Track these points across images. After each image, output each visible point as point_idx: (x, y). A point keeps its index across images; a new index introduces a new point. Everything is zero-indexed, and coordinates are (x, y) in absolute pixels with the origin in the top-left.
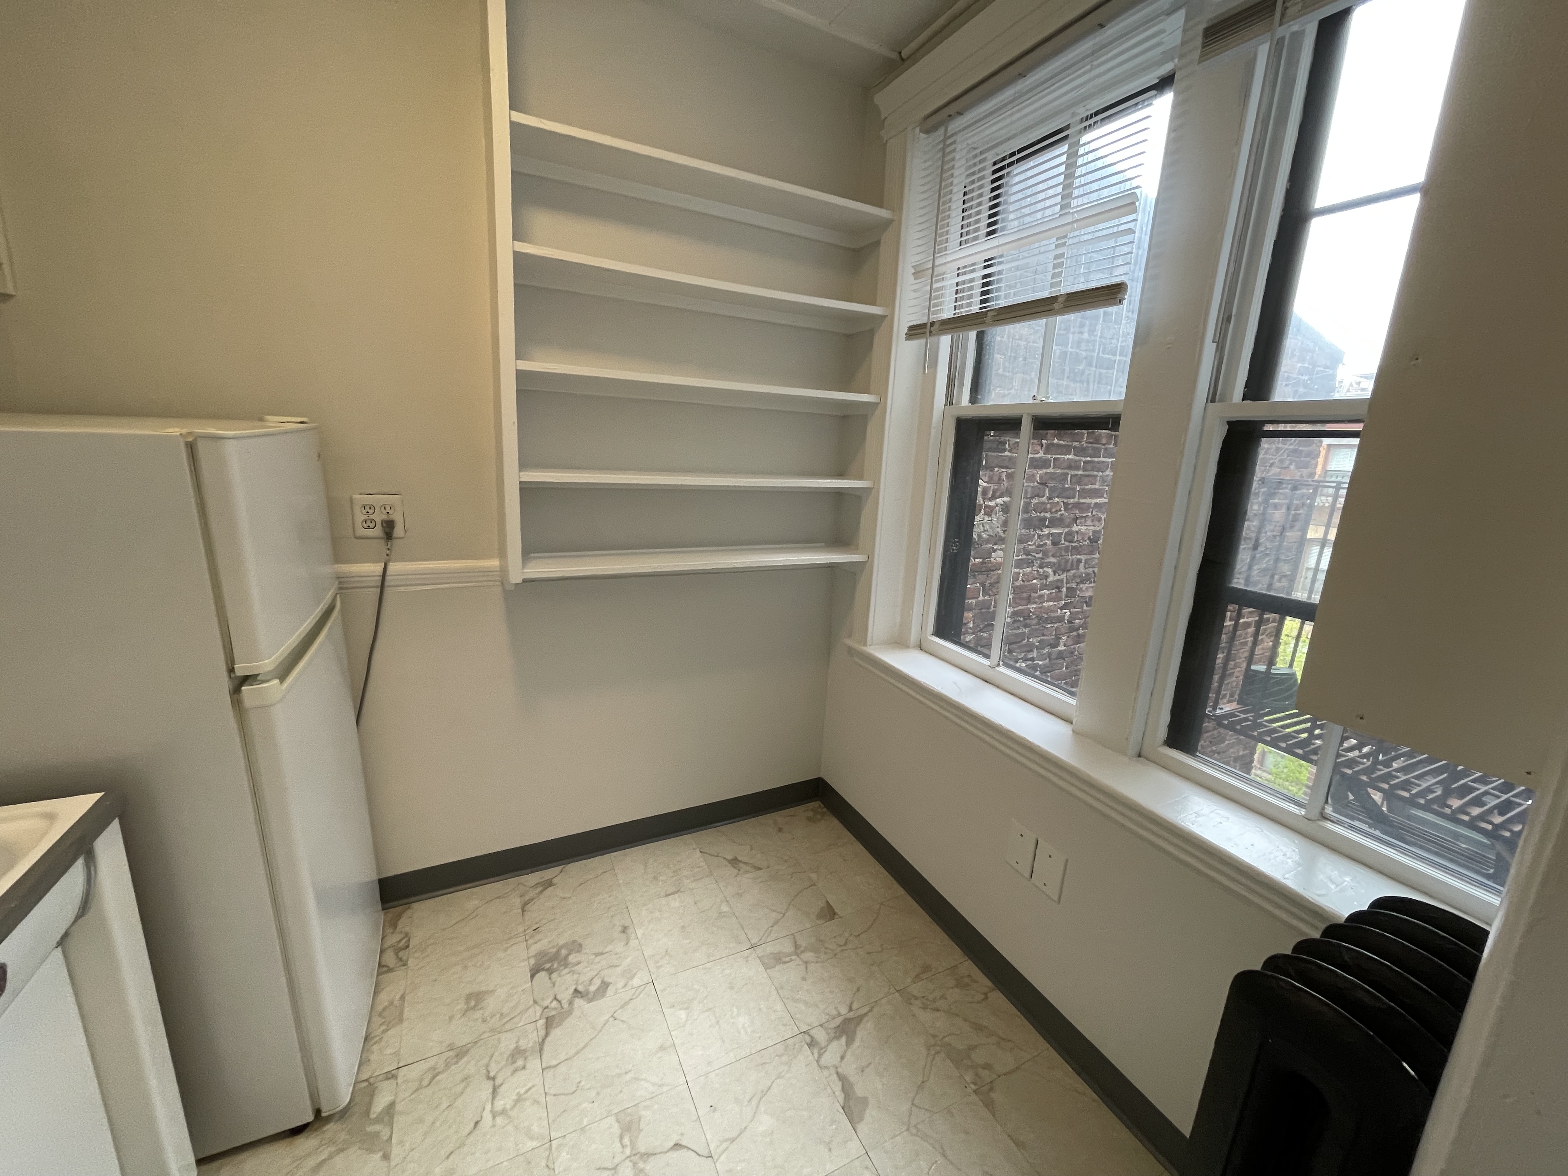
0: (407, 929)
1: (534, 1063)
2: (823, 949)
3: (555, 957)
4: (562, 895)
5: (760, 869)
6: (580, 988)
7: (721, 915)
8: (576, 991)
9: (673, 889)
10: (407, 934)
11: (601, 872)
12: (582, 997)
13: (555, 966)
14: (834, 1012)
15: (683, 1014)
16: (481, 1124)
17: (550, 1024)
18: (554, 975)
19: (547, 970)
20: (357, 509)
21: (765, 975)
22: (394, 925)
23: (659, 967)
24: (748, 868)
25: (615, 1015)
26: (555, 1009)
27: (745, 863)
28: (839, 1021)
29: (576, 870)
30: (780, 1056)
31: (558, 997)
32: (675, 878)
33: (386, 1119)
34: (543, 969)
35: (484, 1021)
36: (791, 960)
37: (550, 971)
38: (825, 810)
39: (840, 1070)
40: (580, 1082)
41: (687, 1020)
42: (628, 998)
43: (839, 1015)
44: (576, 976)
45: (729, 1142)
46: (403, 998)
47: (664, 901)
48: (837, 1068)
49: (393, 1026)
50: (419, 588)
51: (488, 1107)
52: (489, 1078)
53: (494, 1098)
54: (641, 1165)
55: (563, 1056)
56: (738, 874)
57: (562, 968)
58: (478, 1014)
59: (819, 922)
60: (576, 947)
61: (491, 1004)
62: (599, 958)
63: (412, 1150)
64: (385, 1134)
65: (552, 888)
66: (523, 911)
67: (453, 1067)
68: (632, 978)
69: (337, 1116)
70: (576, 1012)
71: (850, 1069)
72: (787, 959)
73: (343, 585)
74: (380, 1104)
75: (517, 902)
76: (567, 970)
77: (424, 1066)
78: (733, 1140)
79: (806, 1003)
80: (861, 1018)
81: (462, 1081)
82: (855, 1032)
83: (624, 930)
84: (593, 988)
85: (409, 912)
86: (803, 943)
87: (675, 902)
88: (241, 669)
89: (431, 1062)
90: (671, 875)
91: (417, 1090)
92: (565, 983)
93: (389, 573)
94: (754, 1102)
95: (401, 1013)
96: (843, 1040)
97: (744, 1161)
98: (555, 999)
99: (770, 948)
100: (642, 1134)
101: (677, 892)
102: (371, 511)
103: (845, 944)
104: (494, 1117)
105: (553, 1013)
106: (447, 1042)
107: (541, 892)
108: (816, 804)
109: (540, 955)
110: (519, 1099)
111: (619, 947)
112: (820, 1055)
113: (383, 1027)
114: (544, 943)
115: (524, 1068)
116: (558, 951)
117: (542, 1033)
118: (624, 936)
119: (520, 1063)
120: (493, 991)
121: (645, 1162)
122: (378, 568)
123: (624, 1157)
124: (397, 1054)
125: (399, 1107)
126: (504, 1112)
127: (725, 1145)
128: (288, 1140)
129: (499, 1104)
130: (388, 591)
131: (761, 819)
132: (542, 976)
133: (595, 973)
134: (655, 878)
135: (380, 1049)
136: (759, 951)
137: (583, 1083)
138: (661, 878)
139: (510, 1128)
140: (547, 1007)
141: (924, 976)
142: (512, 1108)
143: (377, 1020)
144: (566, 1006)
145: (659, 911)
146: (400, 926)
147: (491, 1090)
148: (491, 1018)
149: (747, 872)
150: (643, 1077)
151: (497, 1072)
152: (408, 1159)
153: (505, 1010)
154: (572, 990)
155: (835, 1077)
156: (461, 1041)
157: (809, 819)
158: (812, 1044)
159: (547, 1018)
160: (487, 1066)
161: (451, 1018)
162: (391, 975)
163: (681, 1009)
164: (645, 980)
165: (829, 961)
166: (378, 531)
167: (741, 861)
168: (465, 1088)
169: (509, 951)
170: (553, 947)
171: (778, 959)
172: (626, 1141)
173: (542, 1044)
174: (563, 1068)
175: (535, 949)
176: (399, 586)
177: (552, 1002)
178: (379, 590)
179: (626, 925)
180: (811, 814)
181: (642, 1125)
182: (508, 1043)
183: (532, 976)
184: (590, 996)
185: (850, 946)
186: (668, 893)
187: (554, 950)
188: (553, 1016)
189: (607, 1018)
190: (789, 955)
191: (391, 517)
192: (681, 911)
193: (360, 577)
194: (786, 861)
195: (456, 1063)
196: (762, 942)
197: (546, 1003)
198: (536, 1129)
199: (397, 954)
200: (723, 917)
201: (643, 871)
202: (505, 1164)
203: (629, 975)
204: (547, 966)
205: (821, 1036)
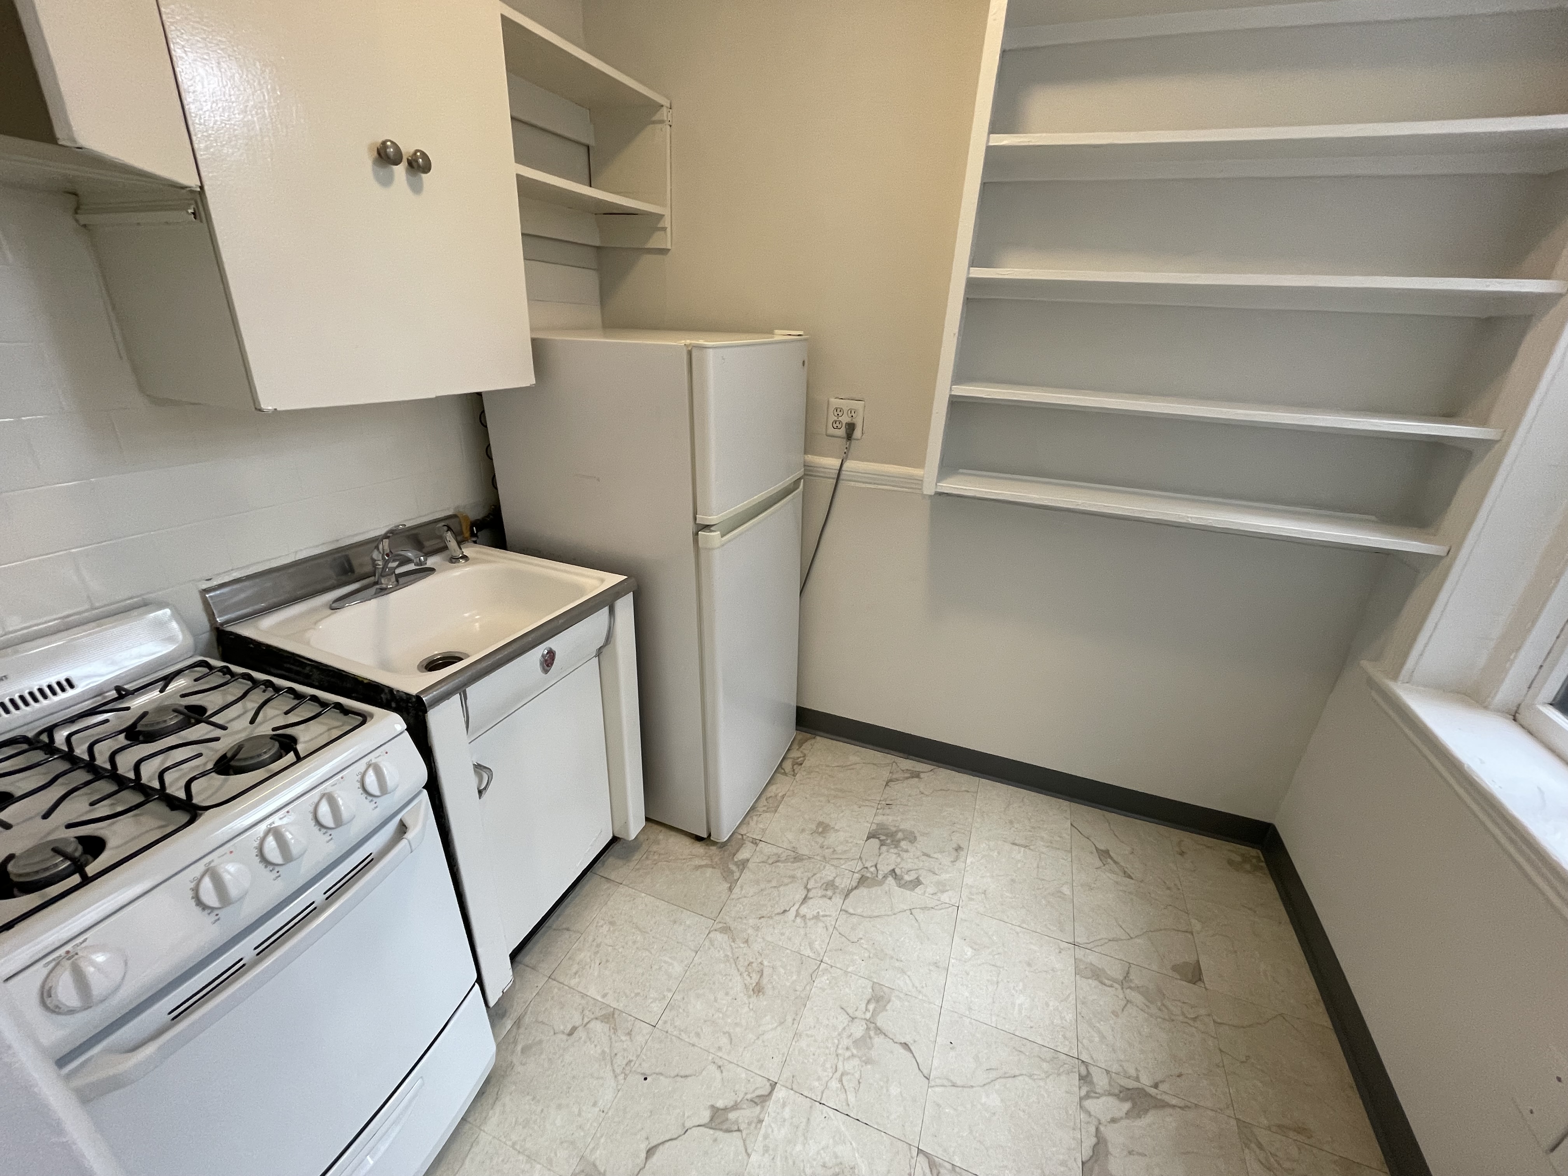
0: (806, 752)
1: (838, 900)
2: (1159, 1004)
3: (892, 835)
4: (921, 789)
5: (1130, 877)
6: (898, 871)
7: (1059, 894)
8: (893, 870)
9: (1023, 842)
10: (804, 756)
11: (963, 789)
12: (895, 879)
13: (889, 841)
14: (1132, 1072)
15: (969, 952)
16: (787, 914)
17: (863, 881)
18: (884, 848)
19: (881, 841)
20: (831, 410)
21: (1073, 979)
22: (800, 745)
23: (971, 899)
24: (1116, 869)
25: (913, 911)
26: (872, 873)
27: (1115, 862)
28: (1132, 1084)
29: (945, 776)
30: (1044, 1060)
31: (878, 866)
32: (1029, 833)
33: (741, 867)
34: (878, 838)
35: (822, 847)
36: (1111, 986)
37: (883, 843)
38: (1263, 864)
39: (1102, 1128)
40: (861, 939)
41: (970, 959)
42: (930, 906)
43: (1137, 1079)
44: (899, 860)
45: (950, 1084)
46: (783, 797)
47: (1007, 846)
48: (1100, 1123)
49: (770, 812)
50: (864, 485)
51: (796, 907)
52: (806, 887)
53: (802, 903)
54: (872, 1033)
55: (859, 911)
56: (1100, 868)
57: (893, 846)
58: (820, 840)
59: (1171, 973)
60: (912, 838)
61: (832, 839)
62: (924, 858)
63: (745, 897)
64: (736, 875)
65: (917, 779)
66: (887, 785)
67: (789, 864)
68: (943, 892)
69: (719, 845)
70: (885, 887)
71: (1115, 1136)
72: (1107, 982)
73: (809, 472)
74: (743, 855)
75: (886, 774)
76: (895, 851)
77: (775, 850)
78: (954, 1085)
79: (1103, 1037)
80: (1162, 1105)
81: (790, 877)
82: (1146, 1111)
83: (958, 849)
84: (907, 878)
85: (813, 741)
86: (1136, 980)
87: (1018, 854)
88: (702, 519)
89: (780, 851)
90: (1028, 828)
91: (763, 862)
92: (889, 859)
93: (844, 468)
94: (993, 1075)
95: (778, 806)
96: (1127, 1106)
97: (955, 1110)
98: (876, 866)
99: (1092, 958)
100: (884, 1013)
101: (1026, 847)
102: (840, 414)
103: (1195, 1019)
104: (796, 917)
105: (869, 875)
106: (793, 845)
107: (907, 778)
108: (1254, 852)
109: (882, 827)
110: (816, 917)
111: (946, 860)
112: (1087, 1096)
113: (765, 809)
114: (889, 819)
115: (830, 898)
116: (897, 832)
117: (854, 884)
118: (955, 854)
119: (829, 893)
120: (837, 831)
121: (876, 1034)
122: (837, 463)
123: (863, 1016)
124: (764, 830)
125: (750, 865)
126: (804, 917)
127: (946, 1083)
128: (693, 840)
129: (804, 910)
130: (842, 484)
131: (1163, 829)
132: (875, 842)
133: (916, 867)
134: (1011, 822)
135: (757, 821)
136: (1080, 953)
137: (862, 941)
138: (1016, 826)
139: (802, 932)
140: (867, 868)
141: (1291, 1134)
142: (809, 919)
143: (763, 802)
144: (880, 877)
145: (999, 853)
146: (803, 747)
147: (803, 897)
148: (827, 848)
149: (1112, 871)
150: (909, 973)
151: (813, 888)
152: (741, 900)
153: (839, 849)
154: (891, 868)
155: (1093, 1130)
156: (804, 851)
157: (1230, 862)
158: (1085, 1079)
159: (863, 876)
160: (809, 879)
161: (803, 830)
162: (783, 777)
163: (971, 947)
164: (953, 901)
165: (1159, 1020)
166: (842, 432)
167: (1111, 858)
168: (791, 882)
169: (863, 808)
170: (895, 826)
171: (1096, 974)
172: (871, 1007)
173: (850, 891)
174: (855, 919)
175: (879, 819)
176: (850, 481)
177: (871, 866)
178: (835, 481)
179: (962, 846)
180: (1238, 859)
181: (888, 1007)
182: (829, 873)
183: (868, 838)
184: (903, 882)
185: (1198, 1024)
186: (1016, 842)
187: (894, 829)
188: (868, 878)
189: (905, 908)
190: (1114, 980)
191: (854, 421)
192: (1019, 865)
193: (824, 468)
194: (1169, 888)
195: (793, 862)
196: (1089, 946)
197: (868, 864)
198: (817, 945)
199: (793, 766)
200: (1060, 897)
201: (1003, 809)
202: (788, 951)
203: (942, 887)
204: (883, 838)
205: (1101, 1081)
